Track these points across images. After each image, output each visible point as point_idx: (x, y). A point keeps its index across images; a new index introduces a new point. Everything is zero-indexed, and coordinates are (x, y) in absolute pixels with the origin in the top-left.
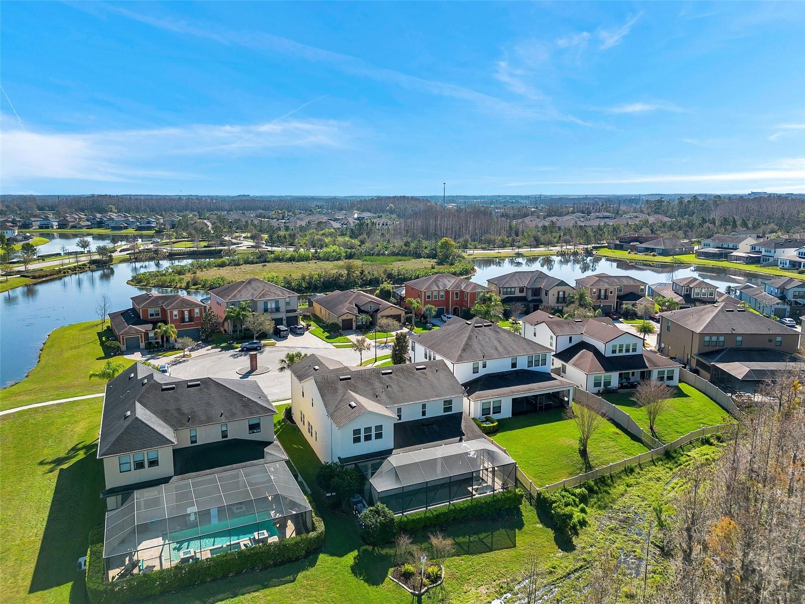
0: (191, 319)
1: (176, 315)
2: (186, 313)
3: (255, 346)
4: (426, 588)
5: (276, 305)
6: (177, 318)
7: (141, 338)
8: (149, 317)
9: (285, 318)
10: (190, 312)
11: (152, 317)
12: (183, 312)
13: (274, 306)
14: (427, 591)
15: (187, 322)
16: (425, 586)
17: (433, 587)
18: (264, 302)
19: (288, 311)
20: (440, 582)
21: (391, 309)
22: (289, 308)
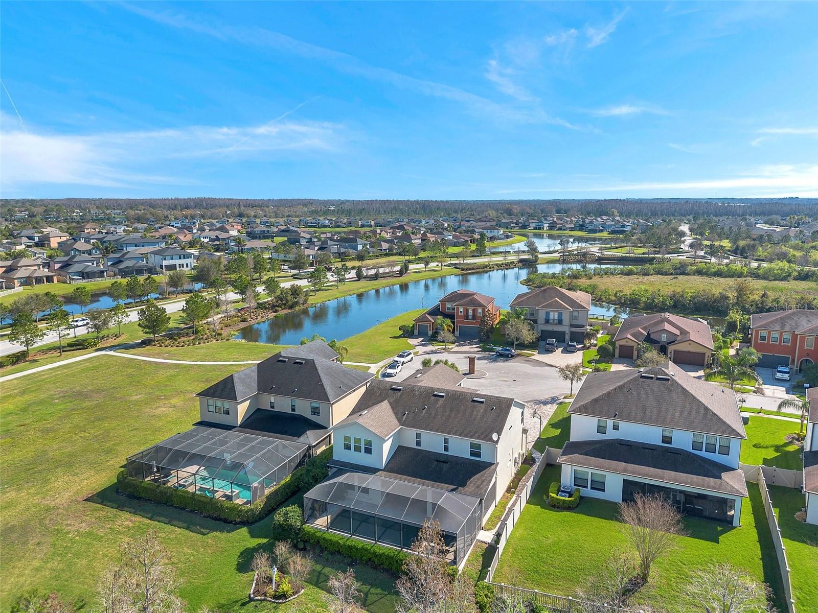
0: (474, 317)
1: (461, 312)
2: (470, 311)
3: (507, 352)
4: (263, 598)
5: (559, 316)
6: (462, 314)
7: (430, 327)
8: (447, 311)
9: (567, 332)
10: (474, 310)
11: (448, 311)
12: (468, 310)
13: (556, 317)
14: (261, 600)
15: (470, 320)
16: (265, 596)
17: (270, 601)
18: (546, 312)
19: (572, 326)
20: (281, 601)
21: (690, 344)
22: (575, 322)
